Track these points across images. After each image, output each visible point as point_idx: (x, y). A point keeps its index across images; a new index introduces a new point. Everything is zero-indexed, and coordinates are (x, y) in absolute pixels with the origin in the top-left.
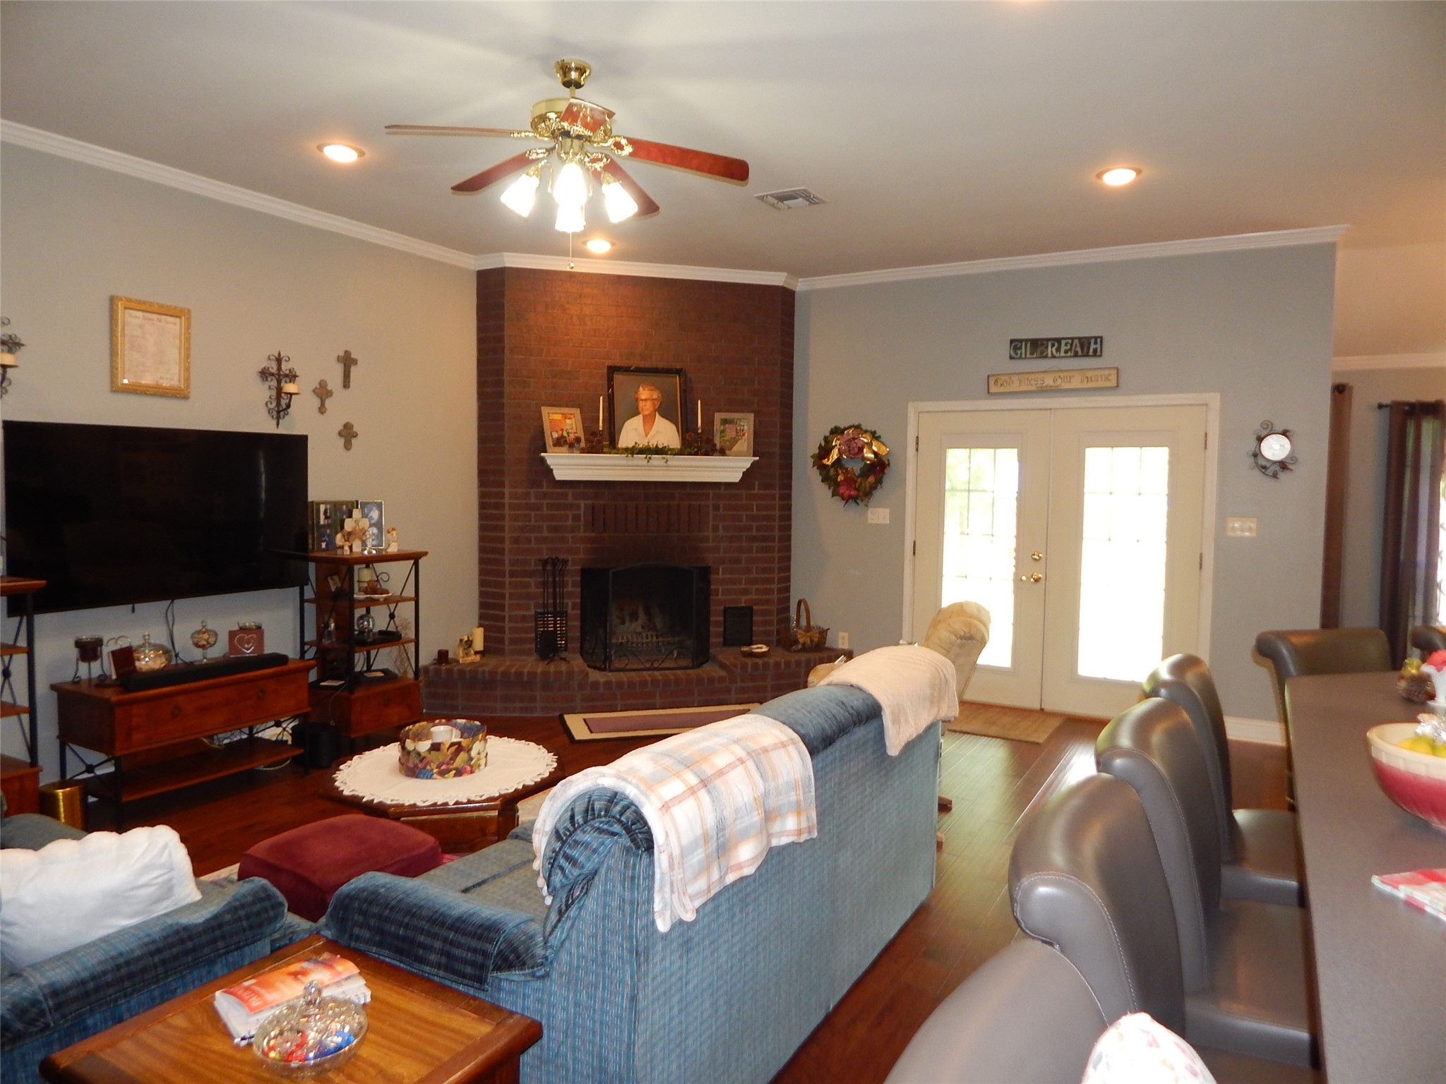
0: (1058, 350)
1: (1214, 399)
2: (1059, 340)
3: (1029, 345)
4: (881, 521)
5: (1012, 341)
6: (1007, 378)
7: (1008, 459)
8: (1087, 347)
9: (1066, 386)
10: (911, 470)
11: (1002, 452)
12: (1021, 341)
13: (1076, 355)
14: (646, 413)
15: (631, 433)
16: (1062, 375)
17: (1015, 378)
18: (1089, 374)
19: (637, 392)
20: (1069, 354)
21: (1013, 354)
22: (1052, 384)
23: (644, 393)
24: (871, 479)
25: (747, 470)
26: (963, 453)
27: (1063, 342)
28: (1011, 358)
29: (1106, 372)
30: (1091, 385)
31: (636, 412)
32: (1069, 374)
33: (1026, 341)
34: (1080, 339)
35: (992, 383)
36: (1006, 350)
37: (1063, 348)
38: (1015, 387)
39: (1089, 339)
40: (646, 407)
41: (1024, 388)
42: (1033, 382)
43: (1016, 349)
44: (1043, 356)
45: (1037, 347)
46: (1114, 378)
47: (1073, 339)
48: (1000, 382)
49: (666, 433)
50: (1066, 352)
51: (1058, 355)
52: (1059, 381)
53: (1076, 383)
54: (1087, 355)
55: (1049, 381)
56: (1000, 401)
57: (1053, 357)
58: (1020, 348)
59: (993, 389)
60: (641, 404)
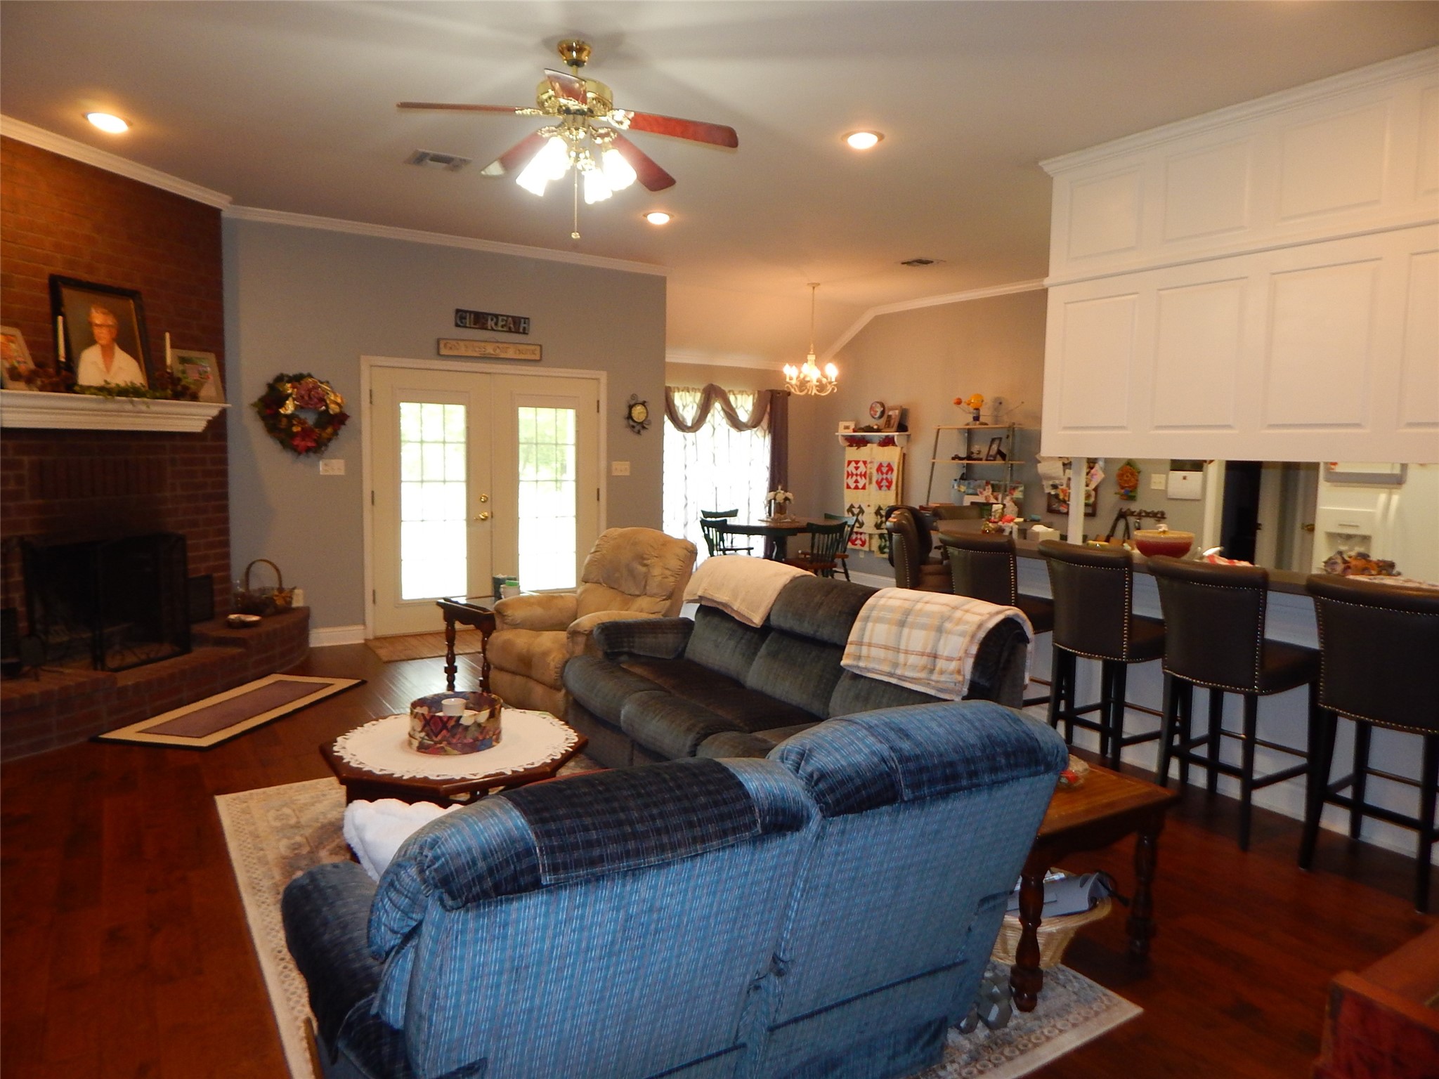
0: (496, 324)
1: (603, 376)
2: (497, 316)
3: (472, 316)
4: (337, 473)
5: (458, 311)
6: (454, 342)
7: (456, 414)
8: (517, 325)
9: (503, 356)
10: (366, 421)
11: (450, 408)
12: (466, 312)
13: (510, 331)
14: (103, 342)
15: (91, 367)
16: (501, 345)
17: (462, 344)
18: (521, 347)
19: (88, 314)
20: (505, 329)
21: (459, 323)
22: (492, 352)
23: (98, 317)
24: (329, 430)
25: (214, 418)
26: (414, 407)
27: (500, 318)
28: (457, 325)
29: (533, 347)
30: (522, 357)
31: (91, 341)
32: (505, 345)
33: (471, 312)
34: (513, 317)
35: (442, 346)
36: (451, 318)
37: (500, 323)
38: (463, 352)
39: (520, 318)
40: (103, 335)
41: (470, 353)
42: (477, 349)
43: (462, 318)
44: (484, 328)
45: (479, 320)
46: (538, 352)
47: (508, 316)
48: (449, 345)
49: (126, 370)
50: (502, 326)
51: (495, 328)
52: (498, 351)
53: (511, 354)
54: (517, 332)
55: (490, 350)
56: (450, 363)
57: (493, 329)
58: (465, 318)
59: (443, 352)
60: (97, 331)
